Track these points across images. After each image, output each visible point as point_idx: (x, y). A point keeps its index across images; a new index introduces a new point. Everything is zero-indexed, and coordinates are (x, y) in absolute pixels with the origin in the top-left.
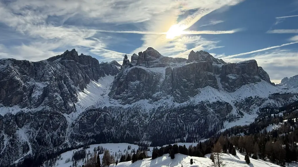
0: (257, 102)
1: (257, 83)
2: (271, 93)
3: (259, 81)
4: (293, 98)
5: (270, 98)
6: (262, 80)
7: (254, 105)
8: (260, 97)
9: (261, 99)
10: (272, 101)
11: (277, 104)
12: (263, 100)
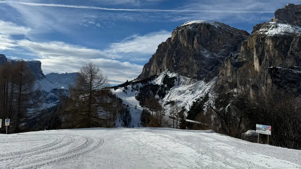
0: (44, 95)
1: (41, 80)
2: (51, 89)
3: (42, 79)
4: (64, 92)
5: (51, 92)
6: (44, 78)
7: (42, 96)
8: (46, 91)
9: (46, 92)
10: (53, 94)
11: (56, 96)
12: (48, 93)
